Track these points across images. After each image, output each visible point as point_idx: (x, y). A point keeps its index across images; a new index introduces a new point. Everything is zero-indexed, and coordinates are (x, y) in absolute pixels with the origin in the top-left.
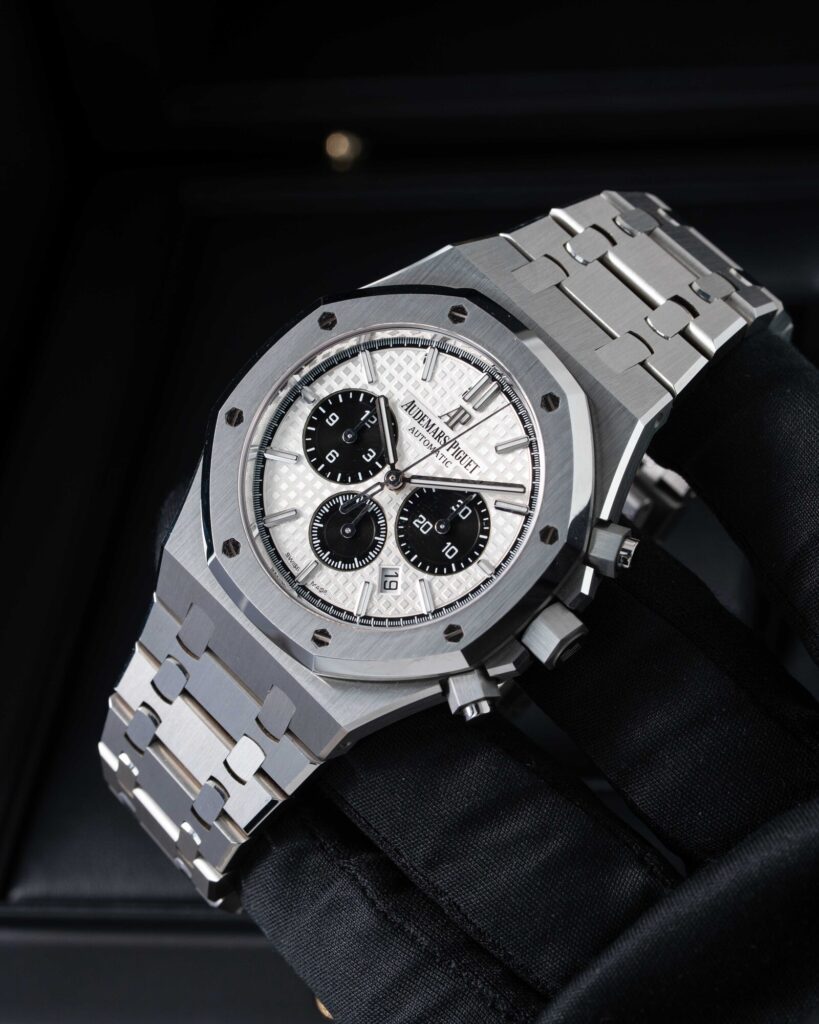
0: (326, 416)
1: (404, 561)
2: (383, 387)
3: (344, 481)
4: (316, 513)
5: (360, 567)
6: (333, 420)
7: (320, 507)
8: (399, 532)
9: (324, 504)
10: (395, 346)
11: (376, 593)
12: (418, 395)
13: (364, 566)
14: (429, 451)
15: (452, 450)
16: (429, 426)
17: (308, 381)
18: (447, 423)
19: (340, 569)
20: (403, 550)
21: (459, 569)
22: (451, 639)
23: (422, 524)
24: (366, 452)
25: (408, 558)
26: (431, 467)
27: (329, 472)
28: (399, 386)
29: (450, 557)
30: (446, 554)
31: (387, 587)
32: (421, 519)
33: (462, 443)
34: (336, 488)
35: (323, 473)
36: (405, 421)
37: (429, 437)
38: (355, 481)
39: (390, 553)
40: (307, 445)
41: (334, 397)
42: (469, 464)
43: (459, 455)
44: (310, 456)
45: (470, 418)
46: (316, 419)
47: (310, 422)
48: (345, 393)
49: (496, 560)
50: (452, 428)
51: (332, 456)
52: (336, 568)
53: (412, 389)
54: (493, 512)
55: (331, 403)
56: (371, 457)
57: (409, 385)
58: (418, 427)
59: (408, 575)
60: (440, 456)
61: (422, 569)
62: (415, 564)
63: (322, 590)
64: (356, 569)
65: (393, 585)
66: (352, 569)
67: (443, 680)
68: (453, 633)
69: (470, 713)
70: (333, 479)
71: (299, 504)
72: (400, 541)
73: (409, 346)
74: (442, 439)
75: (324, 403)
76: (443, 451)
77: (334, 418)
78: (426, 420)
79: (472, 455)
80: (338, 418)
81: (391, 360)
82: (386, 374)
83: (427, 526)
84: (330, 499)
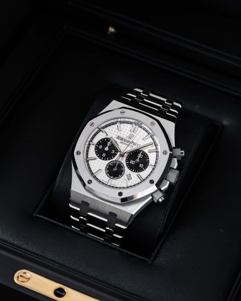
0: (99, 146)
1: (131, 172)
2: (110, 135)
3: (109, 159)
4: (106, 169)
5: (121, 177)
6: (101, 147)
7: (106, 167)
8: (127, 166)
9: (107, 166)
10: (109, 126)
11: (127, 181)
12: (119, 134)
13: (122, 176)
14: (127, 146)
15: (132, 144)
16: (125, 140)
17: (91, 141)
18: (129, 138)
19: (117, 179)
20: (130, 169)
21: (145, 169)
22: (152, 183)
23: (132, 162)
24: (112, 151)
25: (132, 171)
26: (129, 149)
27: (105, 159)
28: (114, 134)
29: (142, 167)
30: (141, 167)
31: (129, 179)
32: (131, 161)
33: (134, 141)
34: (108, 162)
35: (103, 159)
36: (118, 141)
37: (126, 143)
38: (112, 158)
39: (127, 171)
40: (97, 155)
41: (99, 142)
42: (138, 145)
43: (134, 144)
44: (98, 157)
45: (134, 135)
46: (97, 148)
47: (96, 149)
48: (101, 140)
49: (153, 164)
50: (130, 139)
51: (104, 155)
52: (116, 179)
53: (117, 134)
54: (148, 153)
55: (99, 143)
56: (114, 152)
57: (116, 133)
58: (122, 141)
59: (134, 175)
60: (130, 146)
61: (136, 172)
62: (134, 171)
63: (114, 185)
64: (120, 177)
65: (131, 178)
66: (120, 178)
67: (152, 195)
68: (152, 182)
69: (160, 200)
70: (106, 160)
71: (100, 168)
72: (128, 168)
73: (112, 125)
74: (129, 142)
75: (97, 144)
76: (130, 144)
77: (101, 146)
78: (123, 139)
79: (138, 143)
80: (102, 146)
81: (109, 129)
82: (109, 132)
83: (133, 162)
84: (108, 164)
